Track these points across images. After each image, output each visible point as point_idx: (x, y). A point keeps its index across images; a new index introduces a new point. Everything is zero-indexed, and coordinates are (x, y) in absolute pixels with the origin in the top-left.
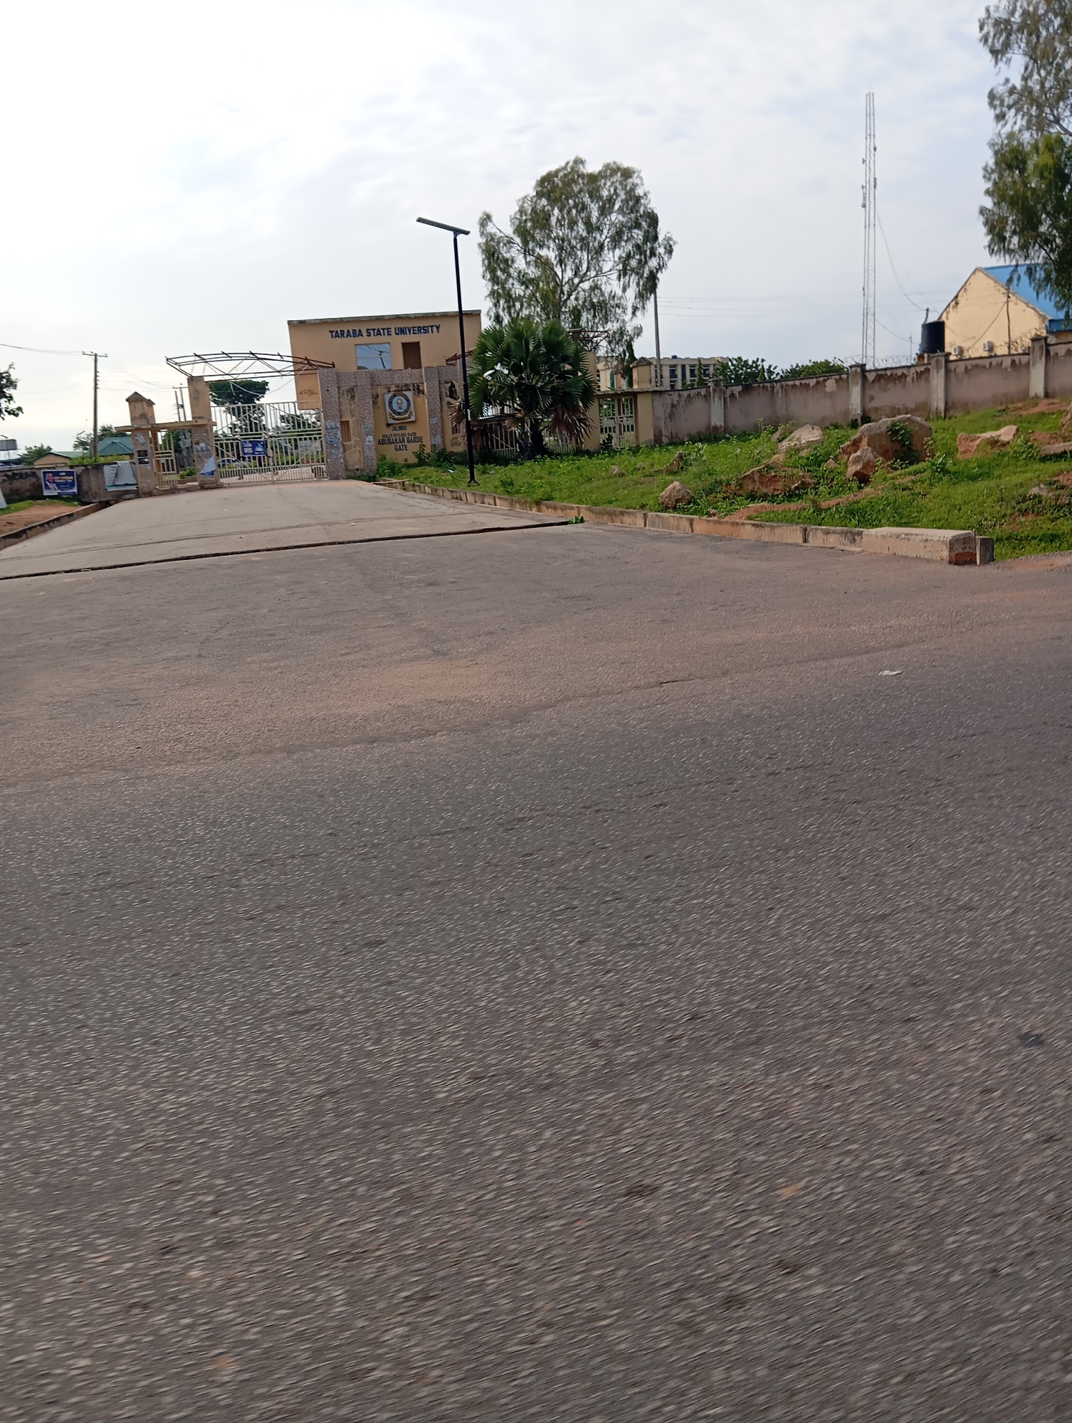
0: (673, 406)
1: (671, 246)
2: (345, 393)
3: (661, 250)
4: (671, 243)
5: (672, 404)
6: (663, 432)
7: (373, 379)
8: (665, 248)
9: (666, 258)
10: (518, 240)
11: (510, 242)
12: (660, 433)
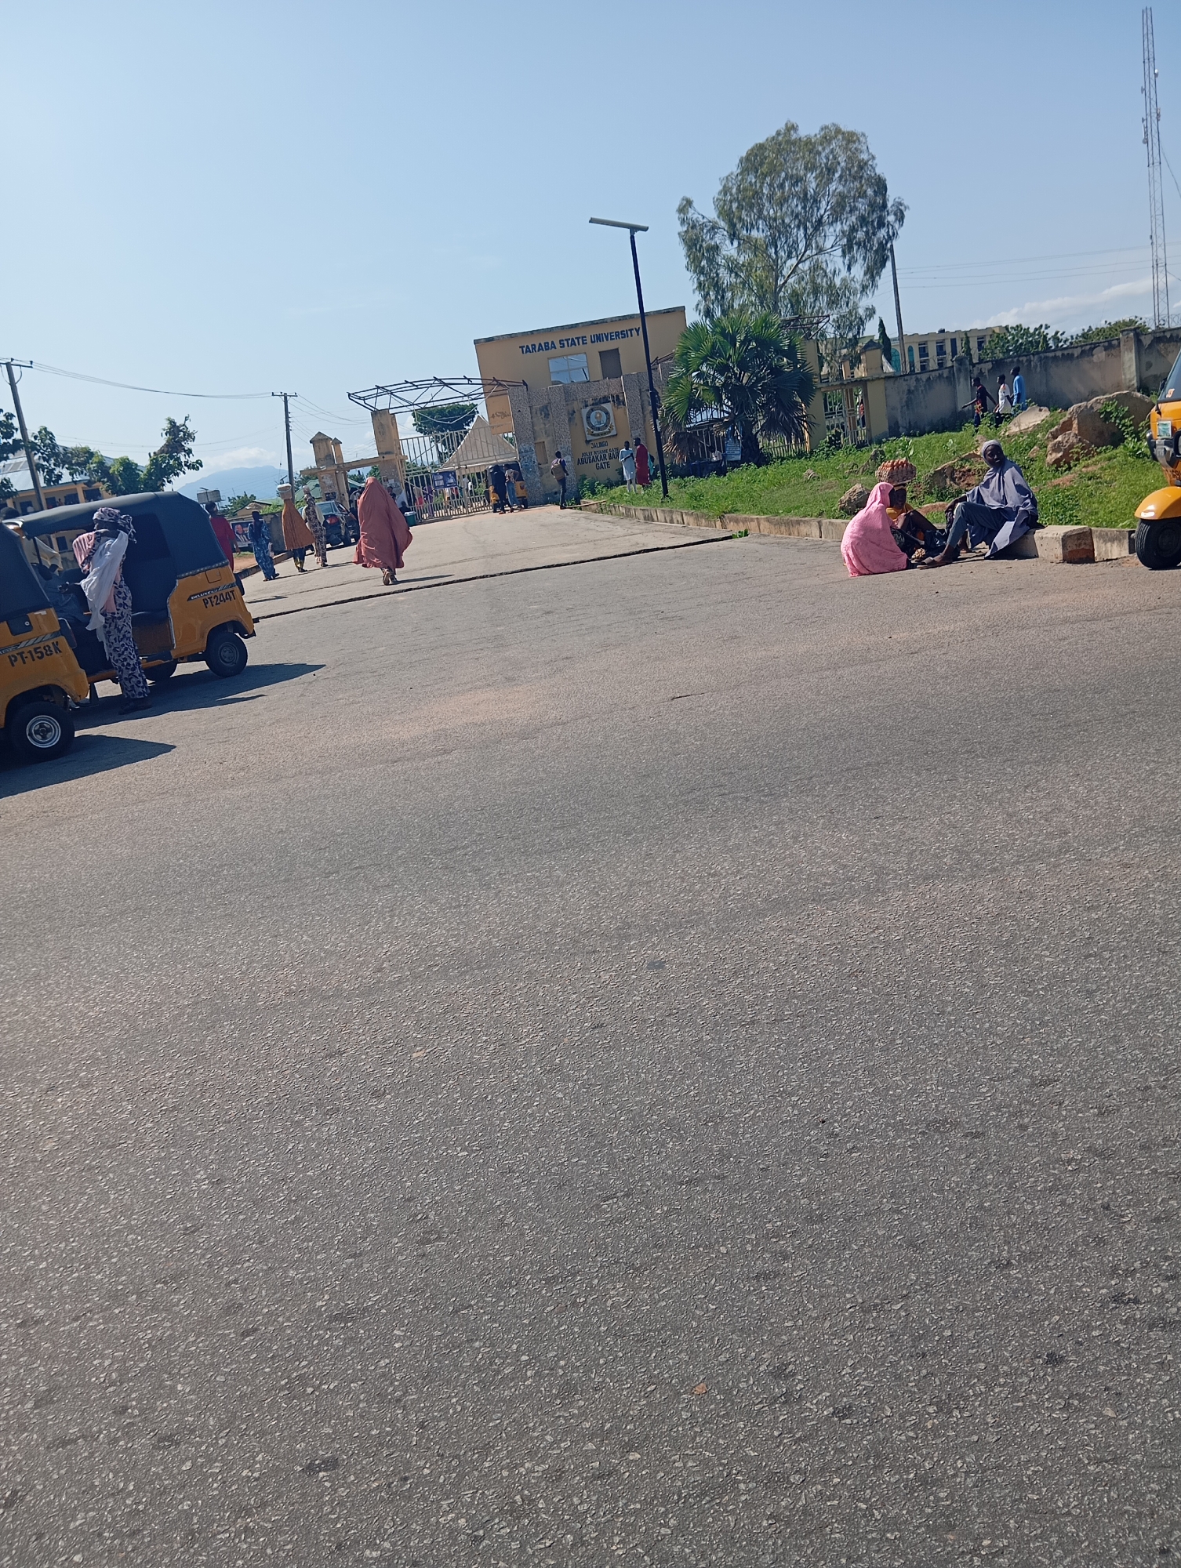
0: (909, 391)
1: (902, 212)
2: (538, 412)
3: (891, 218)
4: (902, 208)
5: (909, 390)
6: (900, 422)
7: (567, 393)
8: (895, 214)
9: (897, 226)
10: (722, 224)
11: (714, 228)
12: (897, 423)
